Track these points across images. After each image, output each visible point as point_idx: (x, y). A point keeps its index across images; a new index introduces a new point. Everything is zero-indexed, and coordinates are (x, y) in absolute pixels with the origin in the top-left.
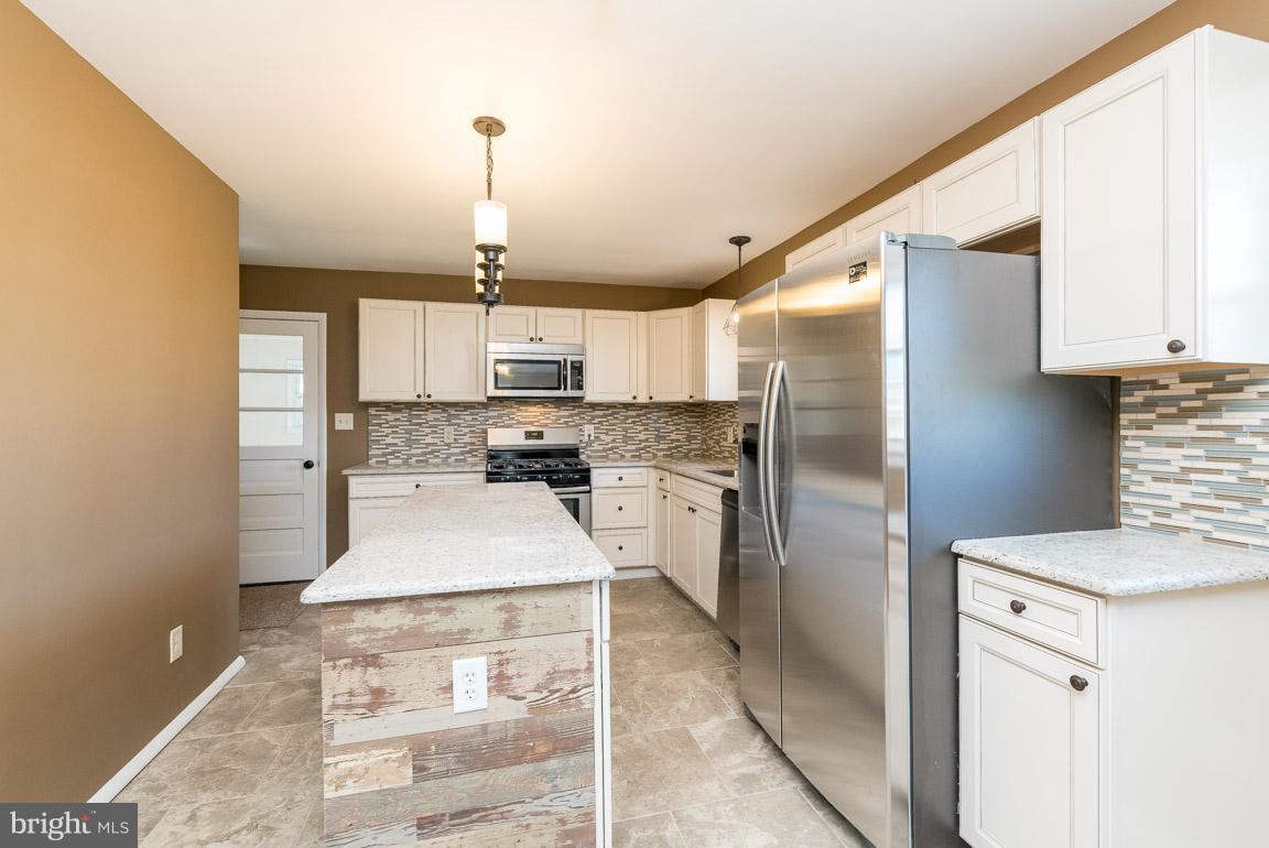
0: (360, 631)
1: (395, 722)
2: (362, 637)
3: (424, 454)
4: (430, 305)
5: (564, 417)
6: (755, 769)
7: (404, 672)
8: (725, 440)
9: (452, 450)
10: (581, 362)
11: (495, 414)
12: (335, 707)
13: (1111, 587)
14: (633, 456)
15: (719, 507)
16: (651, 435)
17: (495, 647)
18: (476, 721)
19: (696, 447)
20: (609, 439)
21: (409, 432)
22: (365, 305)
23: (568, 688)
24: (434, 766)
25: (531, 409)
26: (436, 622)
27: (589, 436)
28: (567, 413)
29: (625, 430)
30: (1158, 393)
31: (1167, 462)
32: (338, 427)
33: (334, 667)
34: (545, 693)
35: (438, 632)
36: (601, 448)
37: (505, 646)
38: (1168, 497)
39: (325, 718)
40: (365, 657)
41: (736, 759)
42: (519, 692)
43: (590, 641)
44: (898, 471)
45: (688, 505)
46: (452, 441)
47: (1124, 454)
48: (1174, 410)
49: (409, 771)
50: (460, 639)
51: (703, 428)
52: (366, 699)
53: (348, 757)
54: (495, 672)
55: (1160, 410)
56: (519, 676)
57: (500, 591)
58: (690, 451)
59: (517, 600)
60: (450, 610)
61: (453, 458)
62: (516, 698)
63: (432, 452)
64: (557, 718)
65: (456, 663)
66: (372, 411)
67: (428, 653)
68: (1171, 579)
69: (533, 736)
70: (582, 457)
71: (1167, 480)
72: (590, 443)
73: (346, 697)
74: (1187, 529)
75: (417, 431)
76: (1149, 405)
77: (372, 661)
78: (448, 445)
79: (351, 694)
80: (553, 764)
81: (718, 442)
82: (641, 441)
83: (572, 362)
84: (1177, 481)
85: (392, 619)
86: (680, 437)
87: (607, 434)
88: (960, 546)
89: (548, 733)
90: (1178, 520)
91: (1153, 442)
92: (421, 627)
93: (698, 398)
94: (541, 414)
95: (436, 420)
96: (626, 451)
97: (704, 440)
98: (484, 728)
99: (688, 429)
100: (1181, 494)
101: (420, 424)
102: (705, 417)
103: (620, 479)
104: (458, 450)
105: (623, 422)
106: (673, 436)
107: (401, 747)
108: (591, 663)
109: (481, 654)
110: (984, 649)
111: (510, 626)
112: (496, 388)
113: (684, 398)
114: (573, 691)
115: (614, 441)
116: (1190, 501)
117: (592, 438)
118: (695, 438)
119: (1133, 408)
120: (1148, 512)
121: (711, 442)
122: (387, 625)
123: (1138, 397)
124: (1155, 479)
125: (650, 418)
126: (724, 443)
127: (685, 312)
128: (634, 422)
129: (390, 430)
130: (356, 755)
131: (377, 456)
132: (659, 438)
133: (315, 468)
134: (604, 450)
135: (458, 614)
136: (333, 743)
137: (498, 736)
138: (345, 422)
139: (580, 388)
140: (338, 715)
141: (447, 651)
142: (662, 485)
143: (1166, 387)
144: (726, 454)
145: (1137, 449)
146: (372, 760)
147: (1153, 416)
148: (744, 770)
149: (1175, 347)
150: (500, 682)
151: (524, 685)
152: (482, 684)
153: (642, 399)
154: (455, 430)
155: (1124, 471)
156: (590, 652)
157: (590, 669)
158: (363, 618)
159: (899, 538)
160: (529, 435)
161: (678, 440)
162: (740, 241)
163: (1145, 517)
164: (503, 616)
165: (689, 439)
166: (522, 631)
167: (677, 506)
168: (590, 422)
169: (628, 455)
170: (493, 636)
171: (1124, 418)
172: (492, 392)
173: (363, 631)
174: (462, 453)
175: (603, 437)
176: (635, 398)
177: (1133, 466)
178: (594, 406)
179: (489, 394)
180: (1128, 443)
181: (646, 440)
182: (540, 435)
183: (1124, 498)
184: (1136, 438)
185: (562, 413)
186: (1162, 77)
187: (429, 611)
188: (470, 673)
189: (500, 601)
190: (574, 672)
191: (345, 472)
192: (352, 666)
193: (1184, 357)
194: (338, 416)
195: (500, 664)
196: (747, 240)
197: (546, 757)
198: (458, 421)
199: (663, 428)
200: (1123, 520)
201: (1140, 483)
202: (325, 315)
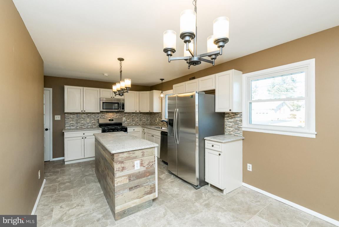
0: (120, 158)
1: (126, 172)
2: (121, 159)
3: (81, 126)
4: (85, 88)
5: (118, 116)
6: (173, 180)
7: (127, 164)
8: (156, 120)
9: (89, 124)
10: (124, 103)
11: (101, 115)
12: (116, 171)
13: (223, 141)
14: (134, 125)
15: (160, 135)
16: (139, 119)
17: (141, 159)
18: (138, 171)
19: (149, 122)
20: (129, 121)
21: (77, 120)
22: (66, 87)
23: (152, 164)
24: (132, 179)
25: (110, 114)
26: (132, 155)
27: (124, 120)
28: (119, 115)
29: (133, 118)
30: (229, 115)
31: (230, 125)
32: (56, 119)
33: (116, 164)
34: (148, 166)
35: (132, 157)
36: (127, 123)
37: (142, 158)
38: (230, 130)
39: (115, 173)
40: (121, 162)
41: (169, 179)
42: (145, 166)
43: (155, 157)
44: (197, 127)
45: (151, 135)
46: (89, 122)
47: (225, 124)
48: (231, 118)
49: (128, 180)
50: (135, 158)
51: (150, 118)
52: (121, 169)
53: (118, 179)
54: (141, 163)
55: (230, 117)
56: (144, 163)
57: (142, 149)
58: (147, 123)
59: (144, 151)
60: (134, 153)
61: (89, 127)
62: (144, 167)
63: (83, 125)
64: (150, 169)
65: (135, 162)
66: (66, 115)
67: (131, 160)
68: (229, 140)
69: (146, 173)
70: (123, 125)
71: (230, 127)
72: (124, 122)
73: (118, 169)
74: (232, 134)
75: (79, 120)
76: (228, 117)
77: (122, 162)
78: (88, 123)
79: (119, 168)
80: (149, 177)
81: (154, 121)
82: (136, 121)
83: (122, 103)
84: (231, 127)
85: (125, 155)
86: (145, 120)
87: (128, 119)
88: (205, 138)
89: (149, 172)
90: (231, 133)
91: (229, 122)
92: (130, 156)
93: (151, 112)
94: (113, 115)
95: (84, 117)
96: (133, 123)
97: (151, 121)
98: (139, 172)
99: (147, 118)
100: (232, 129)
101: (80, 118)
102: (151, 115)
103: (134, 130)
104: (91, 124)
105: (132, 117)
106: (144, 120)
107: (126, 177)
108: (155, 160)
109: (139, 160)
110: (209, 153)
111: (143, 155)
112: (103, 109)
113: (148, 111)
114: (152, 165)
115: (130, 121)
116: (233, 130)
117: (125, 121)
118: (148, 120)
119: (226, 117)
120: (228, 132)
121: (153, 121)
122: (124, 156)
123: (227, 115)
124: (229, 127)
125: (138, 116)
126: (156, 121)
127: (148, 92)
128: (135, 117)
129: (71, 120)
130: (120, 178)
131: (68, 127)
132: (140, 120)
133: (48, 131)
134: (128, 123)
135: (135, 154)
136: (116, 177)
137: (142, 173)
138: (58, 118)
139: (124, 109)
140: (117, 172)
141: (134, 160)
142: (144, 131)
143: (230, 114)
144: (157, 124)
145: (227, 123)
146: (122, 179)
147: (228, 118)
148: (171, 181)
149: (230, 110)
150: (142, 164)
151: (145, 164)
152: (139, 165)
153: (138, 111)
154: (90, 119)
155: (225, 126)
156: (155, 158)
157: (155, 161)
158: (121, 155)
159: (197, 138)
160: (110, 120)
161: (145, 121)
162: (162, 80)
163: (227, 133)
164: (142, 153)
165: (147, 120)
166: (145, 156)
167: (148, 135)
168: (124, 117)
169: (133, 124)
170: (140, 157)
171: (225, 118)
172: (102, 110)
173: (121, 157)
174: (92, 125)
175: (127, 120)
176: (136, 111)
177: (226, 125)
178: (125, 113)
179: (101, 111)
180: (226, 122)
181: (138, 121)
182: (112, 120)
183: (225, 130)
184: (227, 121)
185: (118, 115)
186: (229, 74)
187: (131, 153)
188: (137, 163)
189: (142, 151)
190: (152, 162)
191: (63, 131)
192: (119, 164)
193: (231, 111)
194: (56, 116)
195: (142, 161)
196: (164, 79)
197: (148, 176)
198: (90, 117)
199: (142, 118)
200: (225, 133)
201: (227, 128)
202: (52, 89)
